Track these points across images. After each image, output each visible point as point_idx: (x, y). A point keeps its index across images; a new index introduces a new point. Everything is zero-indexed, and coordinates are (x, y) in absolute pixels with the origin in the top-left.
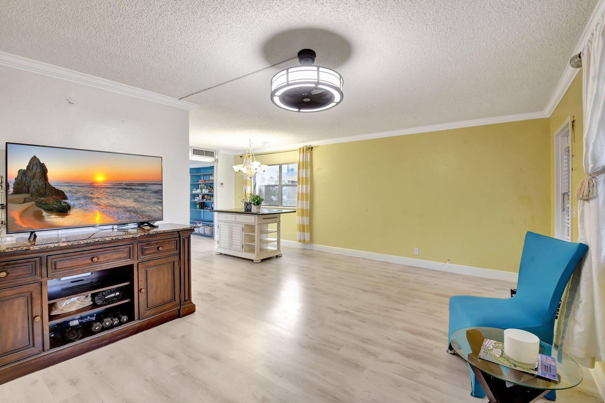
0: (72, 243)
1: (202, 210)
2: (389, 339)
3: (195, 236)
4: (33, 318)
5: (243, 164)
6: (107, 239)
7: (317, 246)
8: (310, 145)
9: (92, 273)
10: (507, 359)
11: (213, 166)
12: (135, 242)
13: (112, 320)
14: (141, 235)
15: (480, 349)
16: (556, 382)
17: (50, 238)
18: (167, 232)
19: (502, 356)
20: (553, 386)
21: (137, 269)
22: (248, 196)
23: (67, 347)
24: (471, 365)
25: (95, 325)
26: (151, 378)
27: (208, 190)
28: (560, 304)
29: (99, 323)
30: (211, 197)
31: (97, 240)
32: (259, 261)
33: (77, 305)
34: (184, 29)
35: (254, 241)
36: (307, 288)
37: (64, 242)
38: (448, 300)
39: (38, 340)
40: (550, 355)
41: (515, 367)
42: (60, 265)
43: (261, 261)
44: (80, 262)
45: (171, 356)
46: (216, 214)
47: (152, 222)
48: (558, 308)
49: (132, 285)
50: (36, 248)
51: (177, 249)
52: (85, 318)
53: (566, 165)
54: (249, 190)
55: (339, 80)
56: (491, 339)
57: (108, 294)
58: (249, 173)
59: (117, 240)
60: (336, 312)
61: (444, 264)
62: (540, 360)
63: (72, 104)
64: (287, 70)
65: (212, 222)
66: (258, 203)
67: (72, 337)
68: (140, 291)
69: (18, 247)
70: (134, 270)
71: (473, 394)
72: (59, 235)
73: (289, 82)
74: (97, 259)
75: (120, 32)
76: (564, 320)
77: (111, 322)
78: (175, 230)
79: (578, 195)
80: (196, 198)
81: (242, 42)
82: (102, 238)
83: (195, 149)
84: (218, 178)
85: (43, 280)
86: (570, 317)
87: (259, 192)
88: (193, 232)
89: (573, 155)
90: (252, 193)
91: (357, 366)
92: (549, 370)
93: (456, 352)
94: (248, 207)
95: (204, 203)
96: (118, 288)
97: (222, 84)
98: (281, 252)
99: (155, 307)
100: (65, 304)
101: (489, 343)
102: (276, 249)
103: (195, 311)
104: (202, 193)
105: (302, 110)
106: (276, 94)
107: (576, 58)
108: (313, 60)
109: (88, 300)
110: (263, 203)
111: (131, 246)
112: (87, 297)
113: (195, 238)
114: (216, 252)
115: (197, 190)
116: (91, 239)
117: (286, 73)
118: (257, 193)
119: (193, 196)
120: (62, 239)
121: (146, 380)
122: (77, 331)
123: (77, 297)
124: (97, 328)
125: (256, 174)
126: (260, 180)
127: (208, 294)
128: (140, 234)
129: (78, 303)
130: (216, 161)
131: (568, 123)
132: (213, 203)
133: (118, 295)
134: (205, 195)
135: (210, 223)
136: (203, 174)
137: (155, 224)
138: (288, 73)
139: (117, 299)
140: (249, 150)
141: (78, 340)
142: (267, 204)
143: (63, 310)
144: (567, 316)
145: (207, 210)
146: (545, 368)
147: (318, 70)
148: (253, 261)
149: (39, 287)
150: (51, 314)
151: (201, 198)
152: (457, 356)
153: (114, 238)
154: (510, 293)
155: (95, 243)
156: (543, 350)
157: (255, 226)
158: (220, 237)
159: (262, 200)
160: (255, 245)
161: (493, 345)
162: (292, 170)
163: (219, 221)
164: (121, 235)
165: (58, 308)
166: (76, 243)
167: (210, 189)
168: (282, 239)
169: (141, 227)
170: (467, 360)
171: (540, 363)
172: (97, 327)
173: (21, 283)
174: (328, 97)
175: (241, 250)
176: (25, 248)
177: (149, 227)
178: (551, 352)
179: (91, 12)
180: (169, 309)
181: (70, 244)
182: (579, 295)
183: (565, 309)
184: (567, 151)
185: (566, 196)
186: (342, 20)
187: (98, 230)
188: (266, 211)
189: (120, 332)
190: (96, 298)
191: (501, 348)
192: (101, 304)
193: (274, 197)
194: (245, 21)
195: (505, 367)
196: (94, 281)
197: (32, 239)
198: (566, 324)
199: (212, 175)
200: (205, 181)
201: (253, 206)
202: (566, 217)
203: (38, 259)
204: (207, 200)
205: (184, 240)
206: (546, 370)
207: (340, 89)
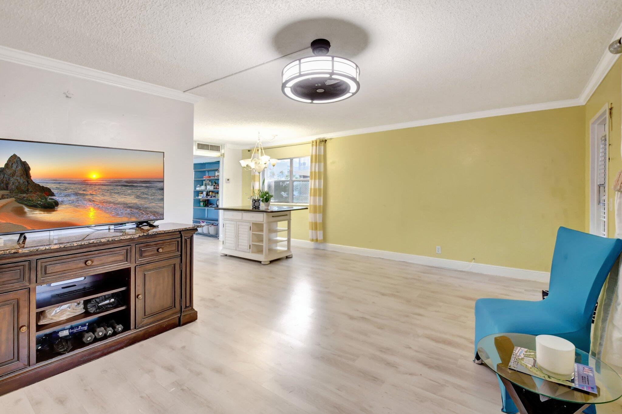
0: (64, 245)
1: (206, 208)
2: (410, 348)
3: (199, 236)
4: (19, 328)
5: (251, 159)
6: (103, 240)
7: (331, 246)
8: (324, 138)
9: (85, 278)
10: (541, 369)
11: (219, 161)
12: (133, 243)
13: (105, 329)
14: (140, 236)
15: (510, 358)
16: (595, 396)
17: (41, 239)
18: (167, 232)
19: (534, 365)
20: (592, 400)
21: (134, 273)
22: (256, 192)
23: (55, 361)
24: (500, 376)
25: (87, 335)
26: (147, 395)
27: (212, 186)
28: (597, 306)
29: (91, 334)
30: (216, 193)
31: (91, 241)
32: (267, 263)
33: (68, 313)
34: (190, 21)
35: (262, 241)
36: (320, 292)
37: (56, 244)
38: (473, 304)
39: (24, 353)
40: (587, 364)
41: (550, 378)
42: (50, 269)
43: (269, 262)
44: (72, 265)
45: (170, 369)
46: (221, 212)
47: (152, 221)
48: (594, 311)
49: (128, 291)
50: (26, 251)
51: (178, 251)
52: (75, 327)
53: (602, 155)
54: (257, 186)
55: (355, 70)
56: (521, 347)
57: (102, 301)
58: (257, 167)
59: (113, 242)
60: (352, 318)
61: (469, 263)
62: (576, 370)
63: (69, 97)
64: (300, 60)
65: (217, 220)
66: (267, 200)
67: (60, 349)
68: (137, 297)
69: (6, 250)
70: (131, 274)
71: (505, 410)
72: (51, 237)
73: (302, 73)
74: (91, 262)
75: (122, 24)
76: (602, 325)
77: (105, 332)
78: (176, 230)
79: (615, 187)
80: (200, 195)
81: (251, 33)
82: (97, 240)
83: (199, 144)
84: (224, 173)
85: (31, 286)
86: (608, 321)
87: (268, 188)
88: (196, 232)
89: (611, 144)
90: (261, 189)
91: (375, 379)
92: (587, 381)
93: (483, 362)
94: (256, 204)
95: (208, 200)
96: (113, 294)
97: (229, 76)
98: (291, 252)
99: (153, 315)
100: (54, 312)
101: (519, 352)
102: (286, 249)
103: (196, 319)
104: (206, 190)
105: (315, 102)
106: (287, 85)
107: (616, 44)
108: (328, 50)
109: (80, 308)
110: (272, 200)
111: (129, 247)
112: (79, 304)
113: (198, 238)
114: (221, 253)
115: (200, 187)
116: (85, 240)
117: (298, 63)
118: (266, 189)
119: (197, 193)
120: (54, 241)
121: (142, 397)
122: (67, 342)
123: (68, 305)
124: (88, 339)
125: (265, 169)
126: (269, 175)
127: (212, 300)
128: (139, 234)
129: (69, 311)
130: (222, 155)
131: (606, 110)
132: (218, 200)
133: (113, 302)
134: (210, 191)
135: (214, 222)
136: (208, 169)
137: (155, 224)
138: (300, 63)
139: (111, 306)
140: (258, 144)
141: (68, 352)
142: (277, 201)
143: (52, 319)
144: (604, 320)
145: (211, 208)
146: (583, 379)
147: (333, 60)
148: (261, 263)
149: (27, 294)
150: (39, 324)
151: (205, 195)
152: (485, 366)
153: (110, 239)
154: (541, 294)
155: (90, 245)
156: (579, 359)
157: (263, 224)
158: (225, 237)
159: (272, 196)
160: (262, 246)
161: (524, 354)
162: (304, 164)
163: (225, 219)
164: (118, 236)
165: (47, 317)
166: (68, 245)
167: (215, 186)
168: (293, 238)
169: (140, 227)
170: (496, 371)
171: (576, 374)
172: (89, 337)
173: (8, 289)
174: (343, 87)
175: (248, 251)
176: (13, 251)
177: (148, 226)
178: (588, 361)
179: (92, 5)
180: (168, 317)
181: (62, 246)
182: (617, 296)
183: (602, 312)
184: (603, 140)
185: (602, 188)
186: (359, 9)
187: (94, 230)
188: (275, 209)
189: (114, 343)
190: (89, 306)
191: (533, 357)
192: (94, 312)
193: (285, 193)
194: (255, 12)
195: (538, 379)
196: (87, 286)
197: (21, 242)
198: (603, 329)
199: (217, 170)
200: (209, 177)
201: (262, 204)
202: (602, 210)
203: (27, 263)
204: (211, 197)
205: (186, 240)
206: (583, 381)
207: (357, 79)
